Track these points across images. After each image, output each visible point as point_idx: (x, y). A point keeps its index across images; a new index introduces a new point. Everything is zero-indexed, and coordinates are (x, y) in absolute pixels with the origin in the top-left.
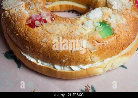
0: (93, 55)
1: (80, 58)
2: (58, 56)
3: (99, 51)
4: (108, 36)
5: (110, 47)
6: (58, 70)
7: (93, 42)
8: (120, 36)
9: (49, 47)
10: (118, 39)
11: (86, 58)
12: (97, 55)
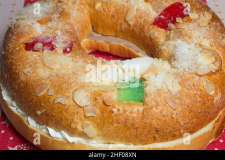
0: (87, 122)
1: (63, 118)
2: (34, 101)
3: (100, 119)
4: (131, 102)
5: (124, 120)
6: (30, 127)
7: (95, 99)
8: (152, 108)
9: (27, 83)
10: (145, 113)
11: (73, 121)
12: (96, 125)
